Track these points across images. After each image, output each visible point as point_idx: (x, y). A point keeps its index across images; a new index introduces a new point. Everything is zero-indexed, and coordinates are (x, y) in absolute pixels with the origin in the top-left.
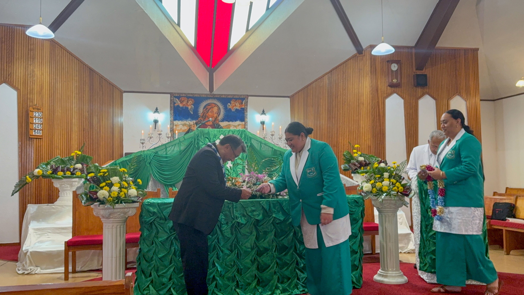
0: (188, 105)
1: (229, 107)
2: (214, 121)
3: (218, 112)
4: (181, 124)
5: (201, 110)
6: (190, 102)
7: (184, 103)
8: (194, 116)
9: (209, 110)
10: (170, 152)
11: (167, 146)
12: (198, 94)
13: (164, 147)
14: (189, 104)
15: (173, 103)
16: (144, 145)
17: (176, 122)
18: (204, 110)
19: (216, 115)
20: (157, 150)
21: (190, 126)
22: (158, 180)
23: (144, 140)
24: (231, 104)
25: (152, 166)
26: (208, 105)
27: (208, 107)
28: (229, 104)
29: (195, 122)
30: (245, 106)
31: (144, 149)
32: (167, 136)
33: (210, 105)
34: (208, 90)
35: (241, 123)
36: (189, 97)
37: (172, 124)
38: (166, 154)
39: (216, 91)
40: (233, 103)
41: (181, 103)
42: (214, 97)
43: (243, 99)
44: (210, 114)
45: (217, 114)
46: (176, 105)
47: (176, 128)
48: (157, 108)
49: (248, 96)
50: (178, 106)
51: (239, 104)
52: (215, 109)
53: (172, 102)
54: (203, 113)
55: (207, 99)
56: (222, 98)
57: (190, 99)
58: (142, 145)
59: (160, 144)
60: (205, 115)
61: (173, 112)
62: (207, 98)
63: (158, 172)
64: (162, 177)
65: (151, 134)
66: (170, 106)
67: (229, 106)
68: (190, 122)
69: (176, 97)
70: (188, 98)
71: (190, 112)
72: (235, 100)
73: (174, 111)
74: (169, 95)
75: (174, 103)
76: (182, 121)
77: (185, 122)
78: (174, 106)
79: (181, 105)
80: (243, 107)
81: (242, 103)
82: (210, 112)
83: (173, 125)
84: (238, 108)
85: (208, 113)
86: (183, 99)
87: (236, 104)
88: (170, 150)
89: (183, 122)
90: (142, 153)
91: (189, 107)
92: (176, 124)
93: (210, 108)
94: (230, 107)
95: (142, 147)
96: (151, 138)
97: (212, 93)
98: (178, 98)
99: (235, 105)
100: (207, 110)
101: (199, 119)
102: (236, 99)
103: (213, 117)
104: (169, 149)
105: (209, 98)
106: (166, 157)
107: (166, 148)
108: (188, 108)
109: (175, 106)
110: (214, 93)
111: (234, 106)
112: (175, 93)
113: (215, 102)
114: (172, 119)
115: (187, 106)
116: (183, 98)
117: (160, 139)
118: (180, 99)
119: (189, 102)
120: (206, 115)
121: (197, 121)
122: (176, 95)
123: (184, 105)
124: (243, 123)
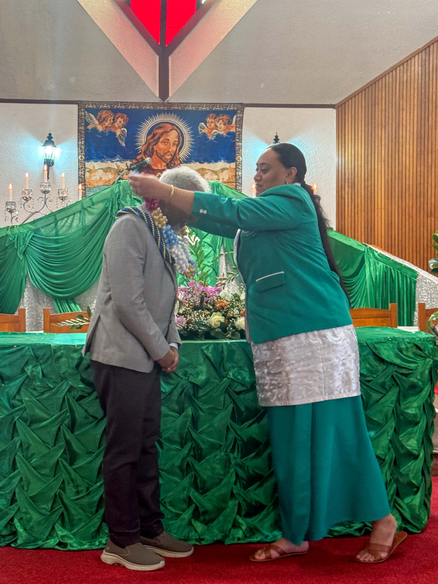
0: (116, 128)
1: (203, 131)
2: (171, 161)
3: (179, 141)
4: (102, 169)
5: (142, 138)
6: (120, 121)
7: (107, 124)
8: (129, 152)
9: (159, 138)
12: (136, 104)
14: (116, 125)
15: (83, 124)
16: (13, 214)
17: (90, 165)
18: (149, 137)
19: (174, 148)
20: (39, 225)
21: (119, 171)
22: (41, 287)
23: (13, 203)
24: (206, 125)
25: (29, 259)
26: (158, 126)
27: (157, 131)
28: (203, 124)
29: (129, 163)
30: (236, 127)
31: (15, 223)
32: (61, 195)
33: (160, 128)
34: (158, 95)
35: (227, 165)
36: (116, 110)
37: (82, 168)
38: (57, 235)
39: (173, 97)
40: (212, 122)
41: (101, 123)
42: (170, 109)
43: (234, 113)
44: (161, 146)
45: (177, 146)
46: (90, 127)
47: (90, 177)
48: (50, 134)
49: (244, 106)
51: (225, 124)
53: (82, 122)
54: (148, 143)
55: (155, 115)
56: (188, 111)
57: (119, 114)
58: (8, 214)
59: (46, 212)
60: (151, 147)
61: (85, 144)
62: (154, 112)
63: (41, 271)
65: (27, 192)
66: (78, 130)
67: (204, 128)
68: (119, 163)
70: (115, 111)
71: (120, 142)
72: (214, 115)
73: (85, 140)
74: (75, 107)
75: (87, 124)
76: (103, 162)
77: (109, 164)
78: (86, 130)
79: (100, 128)
80: (233, 130)
81: (230, 122)
82: (162, 142)
83: (84, 170)
84: (221, 133)
85: (156, 144)
86: (104, 114)
87: (218, 124)
88: (63, 226)
89: (104, 165)
90: (9, 232)
91: (118, 132)
92: (91, 168)
93: (162, 134)
94: (205, 131)
96: (27, 200)
97: (166, 101)
99: (216, 126)
100: (156, 137)
101: (138, 157)
102: (218, 113)
103: (168, 152)
104: (62, 224)
105: (160, 112)
106: (56, 241)
107: (56, 222)
108: (114, 134)
109: (88, 130)
110: (170, 101)
111: (212, 129)
112: (88, 102)
113: (173, 119)
114: (81, 158)
115: (113, 130)
116: (104, 112)
117: (45, 203)
119: (118, 122)
120: (153, 149)
121: (134, 161)
122: (90, 106)
123: (106, 127)
124: (233, 165)
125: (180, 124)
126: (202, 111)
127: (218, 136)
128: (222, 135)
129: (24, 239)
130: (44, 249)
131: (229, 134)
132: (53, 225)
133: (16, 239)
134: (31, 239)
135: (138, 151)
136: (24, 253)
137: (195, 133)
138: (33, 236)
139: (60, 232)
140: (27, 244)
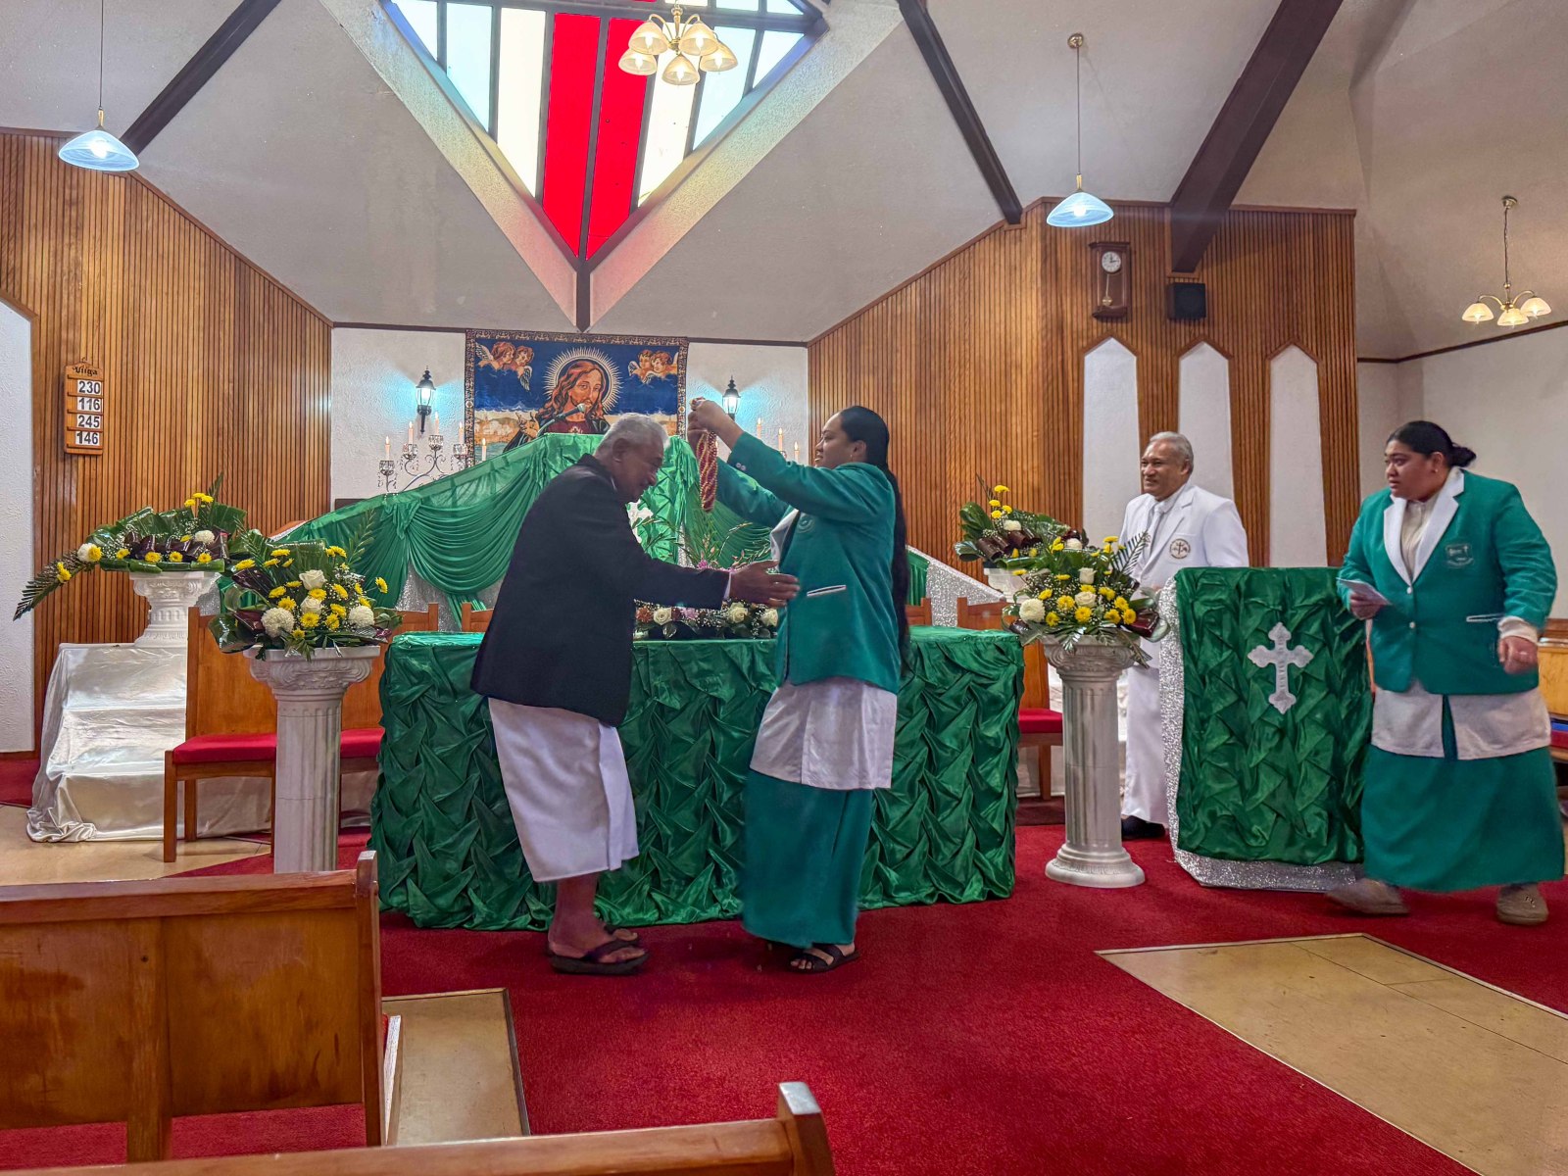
0: (517, 366)
1: (635, 372)
2: (591, 411)
3: (602, 386)
4: (497, 420)
5: (553, 380)
6: (523, 357)
7: (505, 360)
8: (534, 396)
9: (575, 380)
10: (465, 498)
11: (457, 481)
12: (546, 334)
13: (448, 485)
14: (518, 361)
15: (473, 359)
16: (391, 478)
17: (480, 414)
18: (562, 379)
19: (595, 394)
20: (427, 493)
21: (521, 424)
22: (431, 579)
23: (390, 463)
24: (638, 364)
25: (413, 539)
26: (575, 364)
27: (573, 371)
28: (634, 363)
29: (534, 412)
30: (678, 368)
31: (392, 490)
32: (458, 453)
33: (577, 366)
34: (575, 324)
35: (666, 418)
36: (517, 341)
37: (470, 417)
38: (454, 504)
39: (595, 327)
40: (646, 361)
41: (496, 358)
42: (591, 343)
43: (675, 349)
44: (578, 390)
45: (600, 391)
46: (482, 364)
47: (481, 430)
48: (427, 372)
49: (689, 340)
50: (488, 367)
51: (663, 364)
52: (594, 378)
53: (472, 357)
54: (560, 387)
55: (570, 349)
56: (615, 345)
57: (522, 347)
58: (384, 478)
59: (436, 475)
60: (564, 392)
61: (475, 386)
62: (570, 345)
63: (431, 555)
64: (440, 569)
65: (410, 448)
66: (466, 367)
67: (636, 369)
68: (520, 412)
69: (480, 341)
70: (516, 344)
71: (523, 384)
72: (650, 352)
73: (475, 381)
74: (462, 337)
75: (478, 359)
76: (498, 410)
77: (507, 413)
78: (477, 368)
79: (496, 365)
80: (674, 372)
81: (670, 362)
82: (579, 386)
83: (473, 421)
84: (659, 375)
85: (571, 387)
86: (501, 347)
87: (654, 364)
88: (464, 494)
89: (501, 415)
90: (385, 503)
91: (520, 371)
92: (483, 418)
93: (580, 375)
94: (637, 372)
95: (385, 485)
96: (409, 458)
97: (585, 332)
98: (490, 343)
99: (652, 366)
100: (572, 379)
101: (547, 405)
102: (654, 350)
103: (588, 398)
104: (463, 491)
105: (577, 346)
106: (454, 515)
107: (454, 488)
108: (516, 373)
109: (479, 367)
110: (591, 332)
111: (647, 370)
112: (480, 331)
113: (594, 356)
114: (469, 405)
115: (513, 368)
116: (502, 344)
117: (435, 462)
118: (495, 347)
119: (520, 357)
120: (567, 393)
121: (542, 410)
122: (483, 336)
123: (504, 364)
124: (674, 418)
125: (605, 363)
126: (634, 346)
127: (655, 380)
128: (660, 378)
129: (407, 511)
130: (436, 525)
131: (669, 376)
132: (449, 493)
133: (395, 512)
134: (417, 512)
135: (547, 397)
136: (407, 531)
137: (624, 375)
138: (420, 507)
139: (459, 503)
140: (411, 518)
